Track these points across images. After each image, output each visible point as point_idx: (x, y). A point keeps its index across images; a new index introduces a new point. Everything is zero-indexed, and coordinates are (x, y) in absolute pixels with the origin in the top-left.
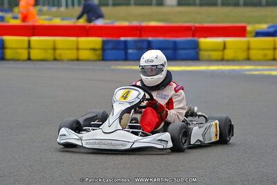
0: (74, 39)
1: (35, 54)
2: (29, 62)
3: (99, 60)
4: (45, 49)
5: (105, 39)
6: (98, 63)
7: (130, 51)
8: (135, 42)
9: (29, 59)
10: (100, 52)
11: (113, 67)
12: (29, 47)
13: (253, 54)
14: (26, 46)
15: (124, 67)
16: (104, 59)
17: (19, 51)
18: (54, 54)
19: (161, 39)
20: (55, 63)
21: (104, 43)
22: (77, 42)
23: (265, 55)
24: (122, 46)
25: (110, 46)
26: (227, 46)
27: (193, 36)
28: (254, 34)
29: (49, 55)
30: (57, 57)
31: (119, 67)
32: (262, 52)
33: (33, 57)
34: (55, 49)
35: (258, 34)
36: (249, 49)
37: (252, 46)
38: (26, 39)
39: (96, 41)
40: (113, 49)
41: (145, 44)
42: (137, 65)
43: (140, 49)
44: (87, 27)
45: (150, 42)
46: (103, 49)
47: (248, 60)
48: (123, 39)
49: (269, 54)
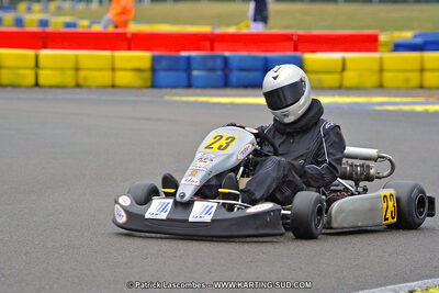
0: (107, 53)
1: (46, 77)
2: (37, 89)
3: (146, 87)
4: (62, 69)
5: (156, 53)
6: (145, 91)
7: (195, 73)
8: (204, 58)
9: (37, 85)
10: (148, 75)
11: (167, 98)
12: (37, 65)
13: (389, 78)
14: (32, 64)
15: (185, 99)
16: (153, 86)
17: (21, 72)
18: (77, 77)
19: (244, 54)
20: (78, 90)
21: (154, 59)
22: (113, 58)
23: (407, 80)
24: (183, 65)
25: (163, 65)
26: (348, 65)
27: (296, 50)
28: (391, 46)
29: (69, 79)
30: (81, 82)
31: (177, 98)
32: (401, 75)
33: (42, 81)
34: (77, 69)
35: (398, 47)
36: (381, 70)
37: (387, 65)
38: (31, 52)
39: (142, 58)
40: (169, 69)
41: (219, 63)
42: (205, 95)
43: (212, 69)
44: (129, 36)
45: (226, 59)
46: (153, 70)
47: (380, 87)
48: (184, 53)
49: (414, 78)
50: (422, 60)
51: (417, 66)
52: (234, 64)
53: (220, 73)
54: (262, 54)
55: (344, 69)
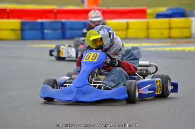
3: (18, 39)
5: (23, 20)
6: (17, 42)
7: (46, 31)
8: (51, 23)
10: (19, 33)
11: (29, 46)
13: (152, 33)
16: (23, 38)
19: (73, 20)
21: (22, 24)
23: (162, 34)
24: (39, 27)
25: (27, 27)
26: (130, 26)
28: (155, 16)
32: (159, 31)
35: (159, 16)
36: (148, 29)
37: (151, 26)
39: (15, 23)
40: (31, 29)
41: (59, 26)
43: (55, 29)
44: (8, 11)
45: (63, 24)
46: (22, 30)
47: (148, 38)
48: (39, 20)
49: (166, 33)
50: (170, 23)
51: (167, 26)
52: (68, 26)
53: (60, 31)
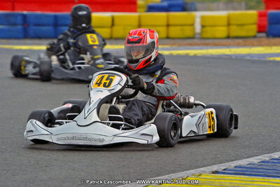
26: (116, 22)
35: (151, 9)
41: (19, 20)
42: (9, 44)
50: (168, 18)
53: (20, 27)
54: (53, 13)
55: (113, 25)
